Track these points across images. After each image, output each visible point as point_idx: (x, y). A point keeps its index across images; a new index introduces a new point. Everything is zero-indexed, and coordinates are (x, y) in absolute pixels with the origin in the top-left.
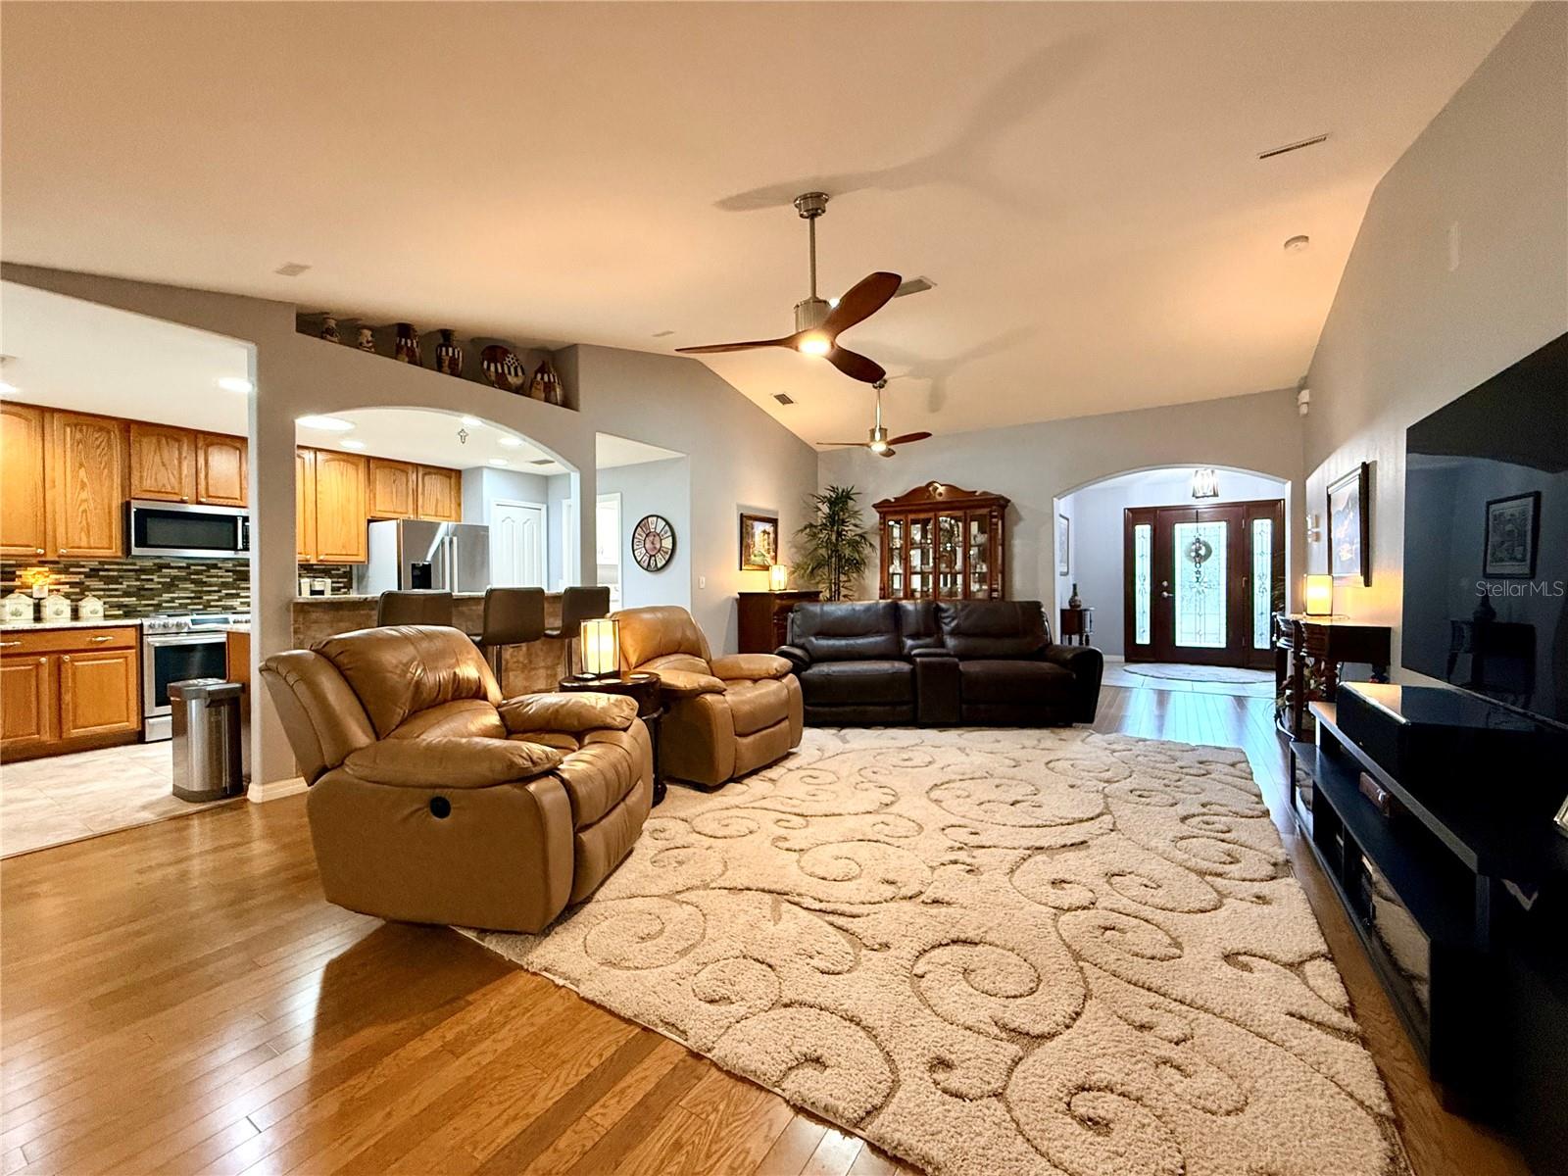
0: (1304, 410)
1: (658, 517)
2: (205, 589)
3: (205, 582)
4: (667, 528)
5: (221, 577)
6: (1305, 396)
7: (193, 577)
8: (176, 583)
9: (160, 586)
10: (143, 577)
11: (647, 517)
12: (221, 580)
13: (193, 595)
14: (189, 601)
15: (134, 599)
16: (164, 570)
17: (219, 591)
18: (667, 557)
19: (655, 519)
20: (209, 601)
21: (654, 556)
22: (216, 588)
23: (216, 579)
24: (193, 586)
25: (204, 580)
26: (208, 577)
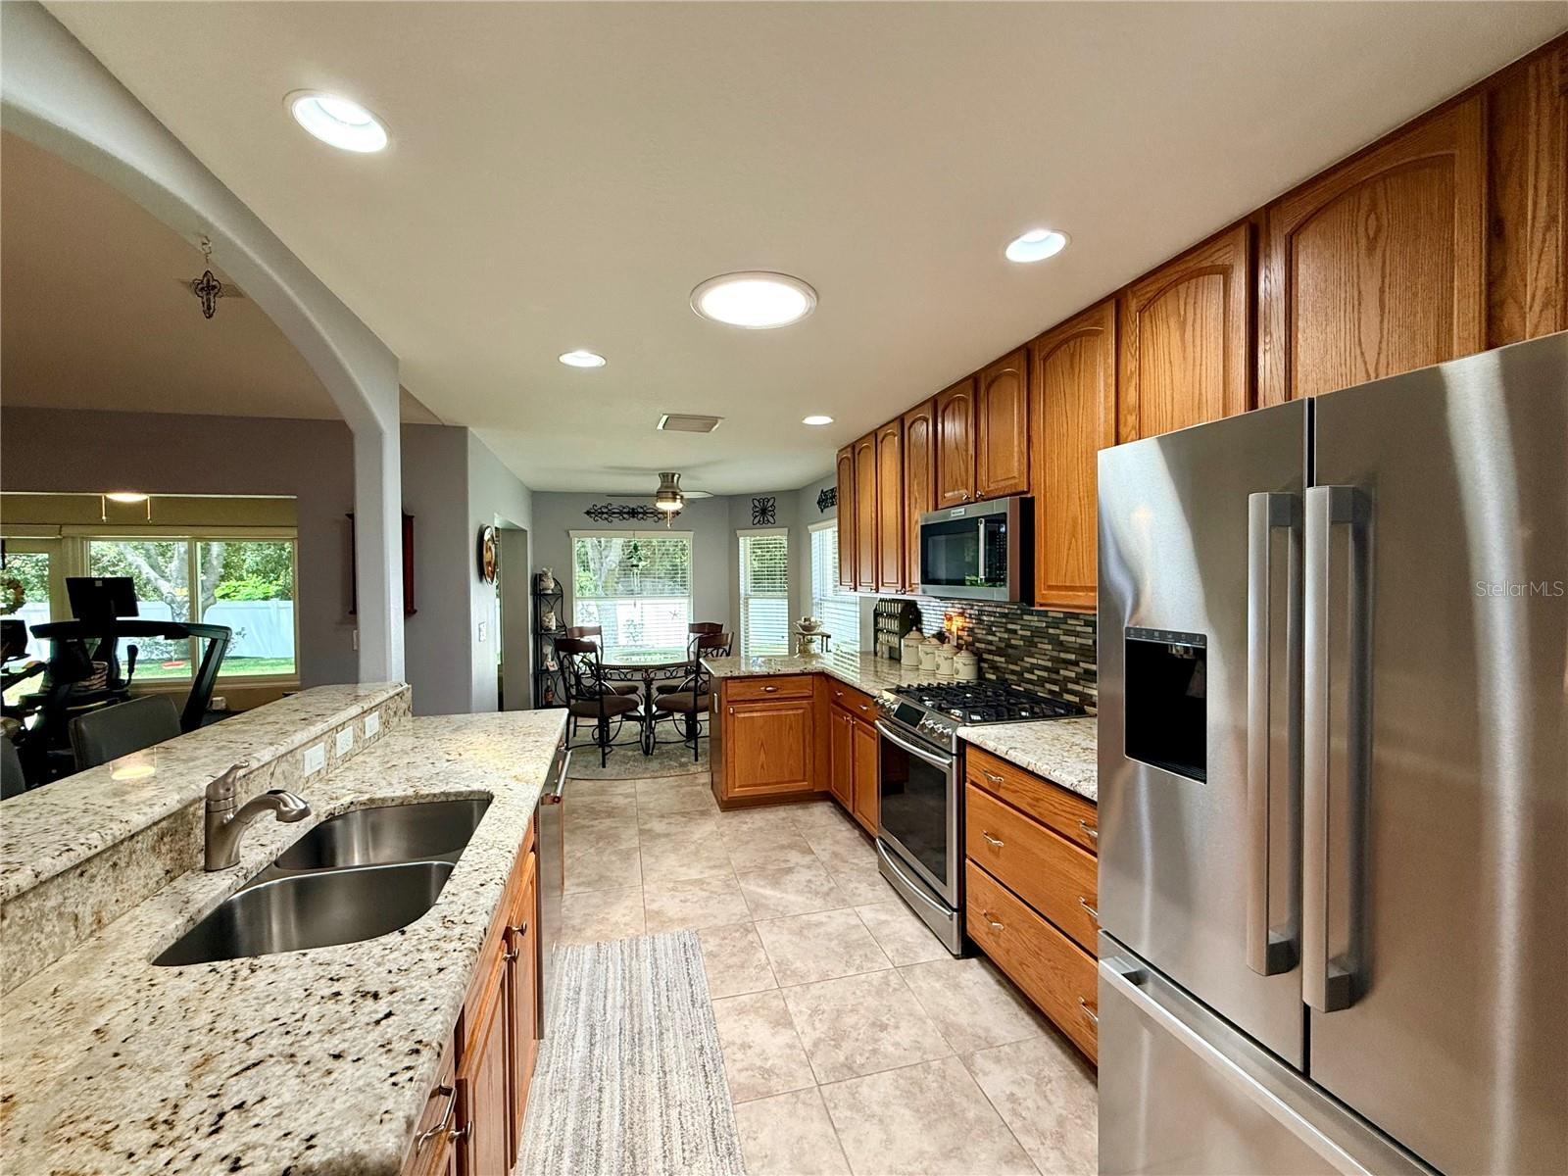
2: (1063, 655)
3: (1061, 643)
5: (1077, 634)
7: (1051, 631)
8: (1036, 640)
9: (1022, 643)
10: (1010, 626)
12: (1079, 640)
13: (1049, 664)
14: (1045, 674)
15: (1003, 660)
16: (1026, 617)
17: (1076, 663)
20: (1067, 679)
22: (1073, 657)
23: (1073, 639)
24: (1050, 647)
25: (1062, 638)
26: (1067, 633)
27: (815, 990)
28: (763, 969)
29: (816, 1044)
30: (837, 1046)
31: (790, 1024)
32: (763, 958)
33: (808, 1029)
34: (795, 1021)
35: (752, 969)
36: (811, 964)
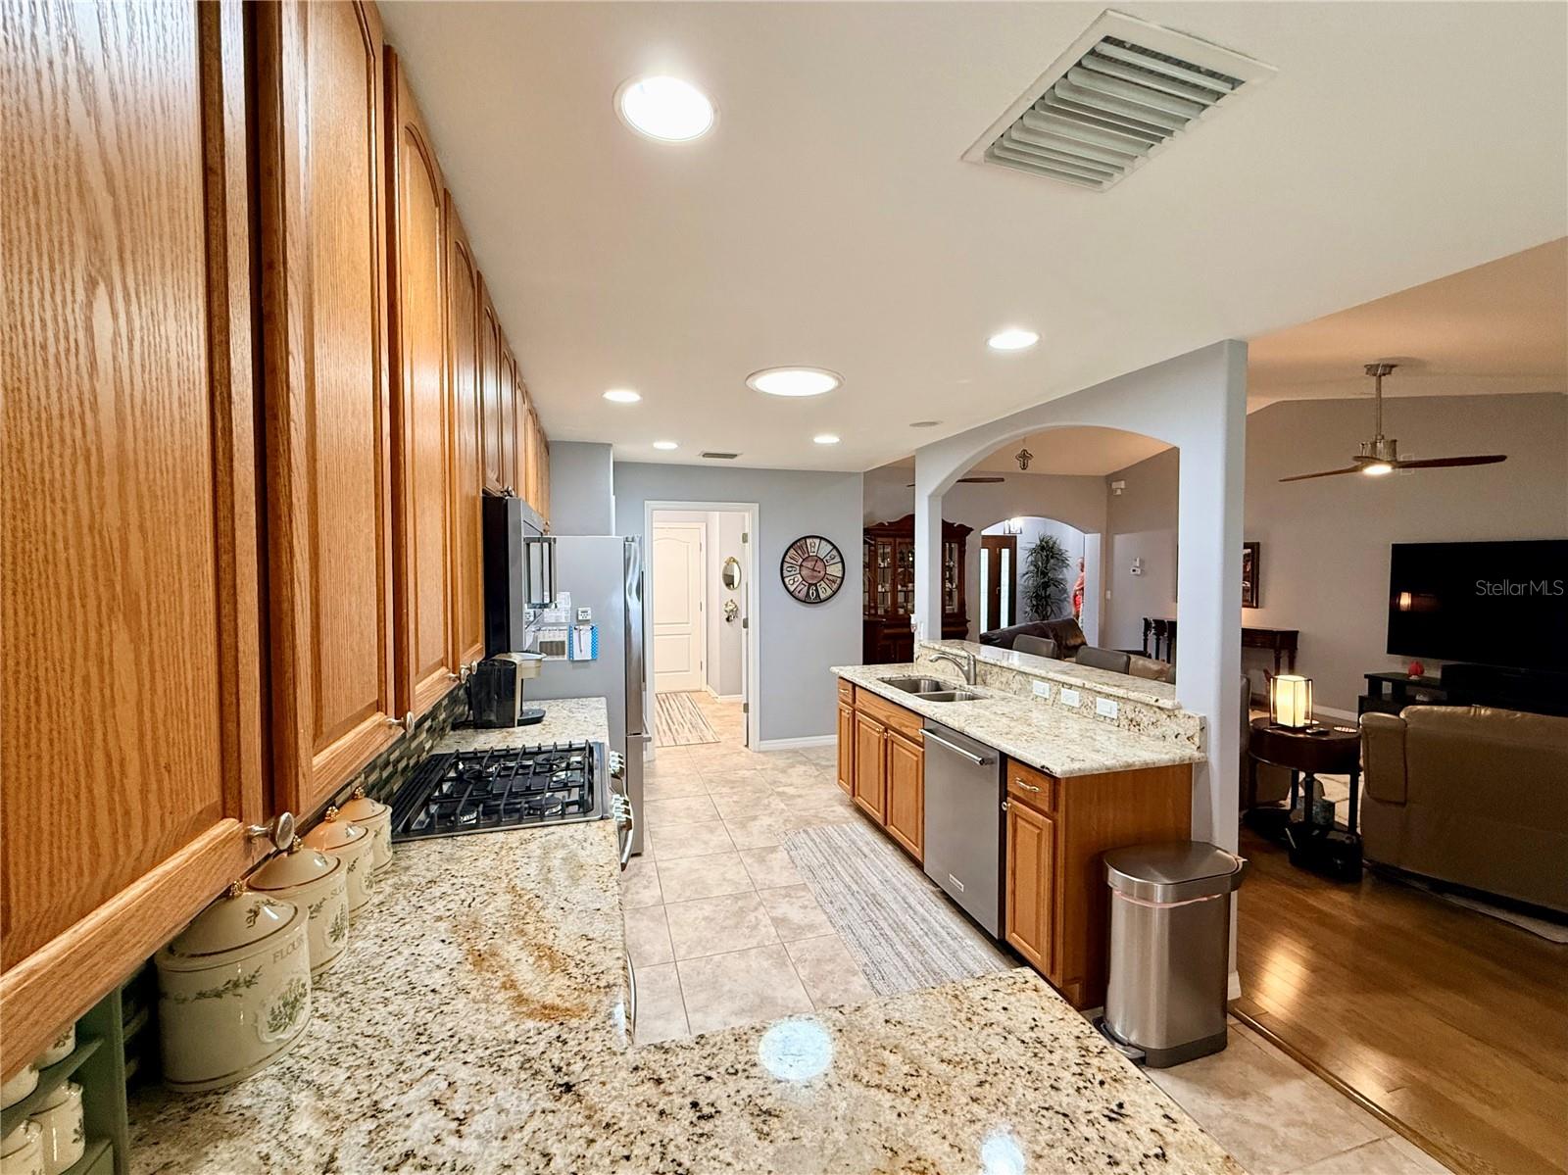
0: (1119, 492)
1: (821, 538)
4: (834, 552)
6: (1122, 484)
11: (805, 538)
18: (835, 587)
19: (817, 541)
21: (815, 585)
27: (754, 942)
28: (798, 960)
29: (756, 909)
30: (741, 908)
31: (773, 919)
32: (800, 970)
33: (760, 917)
34: (769, 922)
35: (809, 958)
36: (754, 965)
